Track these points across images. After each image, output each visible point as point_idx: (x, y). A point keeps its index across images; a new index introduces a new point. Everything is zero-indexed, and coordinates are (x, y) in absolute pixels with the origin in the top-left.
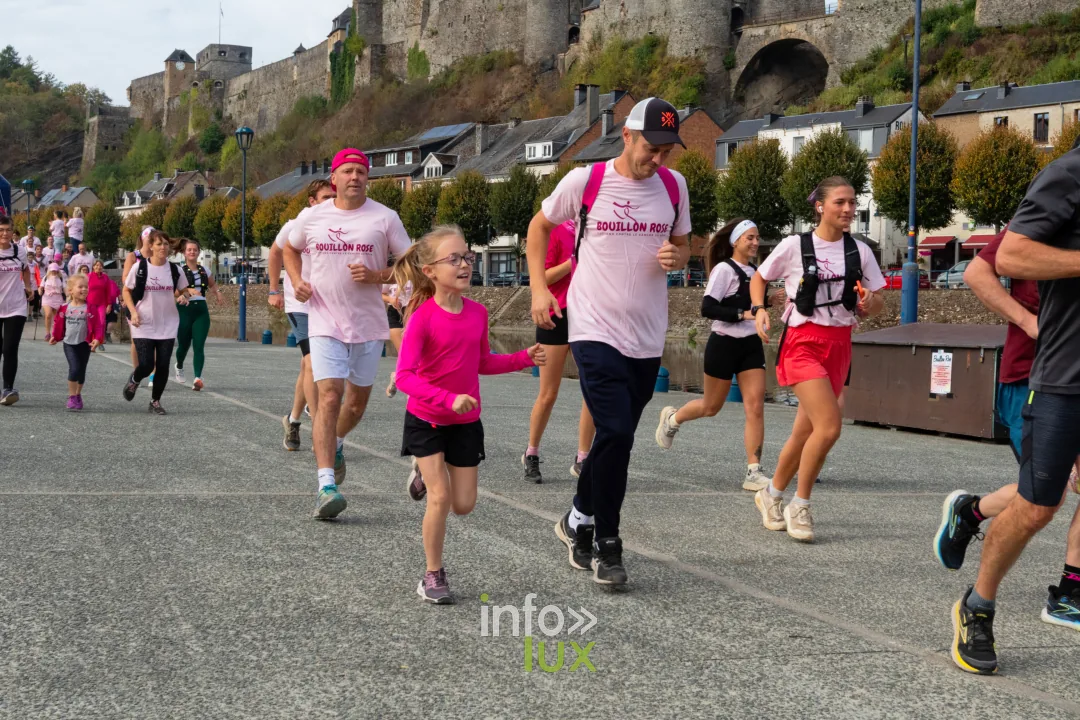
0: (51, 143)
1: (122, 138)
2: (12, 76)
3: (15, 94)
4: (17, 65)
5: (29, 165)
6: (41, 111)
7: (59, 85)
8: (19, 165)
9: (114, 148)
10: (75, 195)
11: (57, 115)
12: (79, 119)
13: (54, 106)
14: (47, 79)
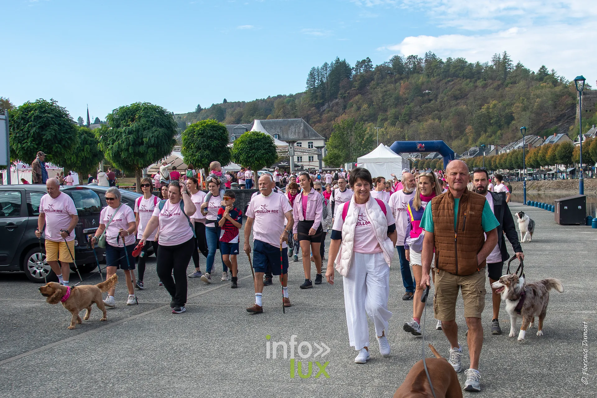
0: (561, 111)
1: (594, 106)
2: (544, 80)
3: (546, 89)
4: (547, 74)
5: (551, 123)
6: (557, 96)
7: (567, 82)
8: (547, 123)
9: (590, 111)
10: (559, 138)
11: (564, 97)
12: (575, 98)
13: (563, 93)
14: (561, 80)
